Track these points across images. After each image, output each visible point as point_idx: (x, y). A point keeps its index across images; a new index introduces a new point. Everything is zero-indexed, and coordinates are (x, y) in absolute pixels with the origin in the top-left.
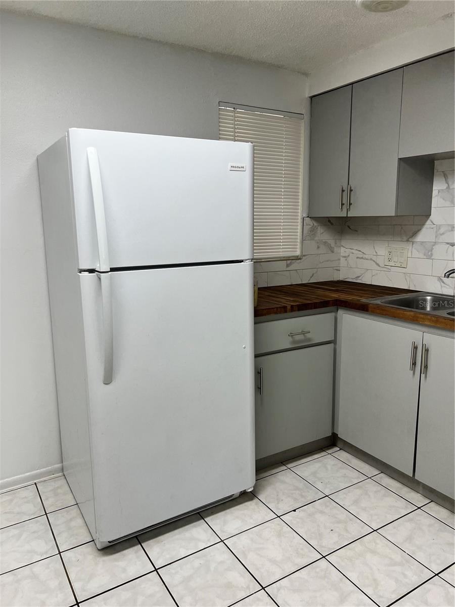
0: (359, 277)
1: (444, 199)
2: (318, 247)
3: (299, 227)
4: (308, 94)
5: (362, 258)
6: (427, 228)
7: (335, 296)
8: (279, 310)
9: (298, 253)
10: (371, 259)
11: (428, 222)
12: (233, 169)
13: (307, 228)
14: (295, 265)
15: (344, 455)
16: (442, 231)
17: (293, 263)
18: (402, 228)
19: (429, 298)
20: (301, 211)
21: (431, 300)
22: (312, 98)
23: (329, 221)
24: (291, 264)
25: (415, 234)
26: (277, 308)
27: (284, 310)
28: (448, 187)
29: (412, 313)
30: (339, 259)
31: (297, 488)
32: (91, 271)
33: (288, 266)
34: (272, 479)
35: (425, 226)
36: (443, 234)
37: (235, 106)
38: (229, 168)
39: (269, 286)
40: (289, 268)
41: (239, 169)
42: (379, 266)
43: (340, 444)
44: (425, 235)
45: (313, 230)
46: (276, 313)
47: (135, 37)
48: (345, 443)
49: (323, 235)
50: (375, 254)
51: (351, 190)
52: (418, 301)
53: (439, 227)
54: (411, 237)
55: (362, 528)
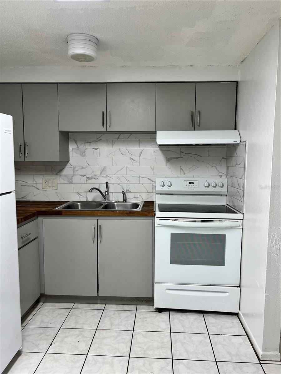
0: (24, 197)
1: (76, 153)
5: (25, 185)
6: (68, 168)
10: (32, 186)
11: (68, 164)
12: (6, 132)
15: (48, 305)
16: (77, 169)
25: (61, 170)
28: (78, 147)
35: (67, 166)
36: (77, 170)
38: (4, 131)
42: (39, 189)
44: (67, 171)
50: (35, 183)
53: (75, 167)
54: (59, 173)
55: (90, 332)
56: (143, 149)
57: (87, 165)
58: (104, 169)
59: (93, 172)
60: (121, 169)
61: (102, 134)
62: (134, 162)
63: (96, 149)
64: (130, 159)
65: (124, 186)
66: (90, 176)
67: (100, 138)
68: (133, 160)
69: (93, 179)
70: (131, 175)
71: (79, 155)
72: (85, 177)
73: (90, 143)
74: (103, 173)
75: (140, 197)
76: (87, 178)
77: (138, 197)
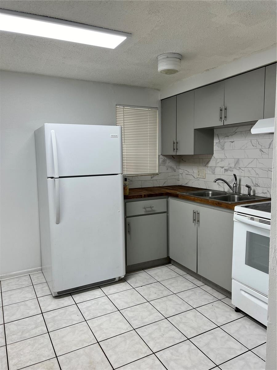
0: (187, 183)
1: (218, 147)
2: (167, 169)
3: (157, 160)
4: (160, 99)
5: (188, 174)
7: (168, 191)
9: (157, 172)
10: (191, 175)
11: (213, 157)
12: (112, 137)
13: (161, 160)
14: (156, 178)
15: (173, 267)
16: (218, 161)
17: (155, 176)
18: (203, 160)
19: (210, 192)
20: (157, 152)
21: (211, 193)
22: (162, 100)
23: (173, 157)
24: (153, 177)
25: (208, 162)
26: (137, 196)
27: (141, 196)
28: (219, 141)
29: (193, 197)
30: (179, 175)
31: (146, 279)
32: (52, 178)
33: (152, 178)
35: (212, 159)
36: (218, 163)
37: (124, 106)
38: (111, 136)
39: (142, 187)
40: (152, 179)
42: (195, 178)
43: (172, 262)
44: (212, 163)
45: (164, 161)
46: (137, 198)
47: (77, 80)
48: (174, 261)
49: (169, 163)
50: (193, 172)
51: (177, 143)
52: (205, 194)
53: (217, 159)
54: (206, 164)
55: (169, 293)
56: (272, 139)
57: (225, 158)
58: (237, 162)
59: (229, 164)
60: (252, 162)
61: (237, 127)
62: (263, 154)
63: (232, 142)
64: (260, 151)
65: (254, 179)
66: (227, 168)
67: (235, 132)
68: (263, 152)
69: (229, 171)
70: (261, 168)
71: (220, 149)
72: (223, 168)
73: (228, 136)
74: (237, 165)
75: (268, 192)
76: (225, 169)
77: (266, 193)
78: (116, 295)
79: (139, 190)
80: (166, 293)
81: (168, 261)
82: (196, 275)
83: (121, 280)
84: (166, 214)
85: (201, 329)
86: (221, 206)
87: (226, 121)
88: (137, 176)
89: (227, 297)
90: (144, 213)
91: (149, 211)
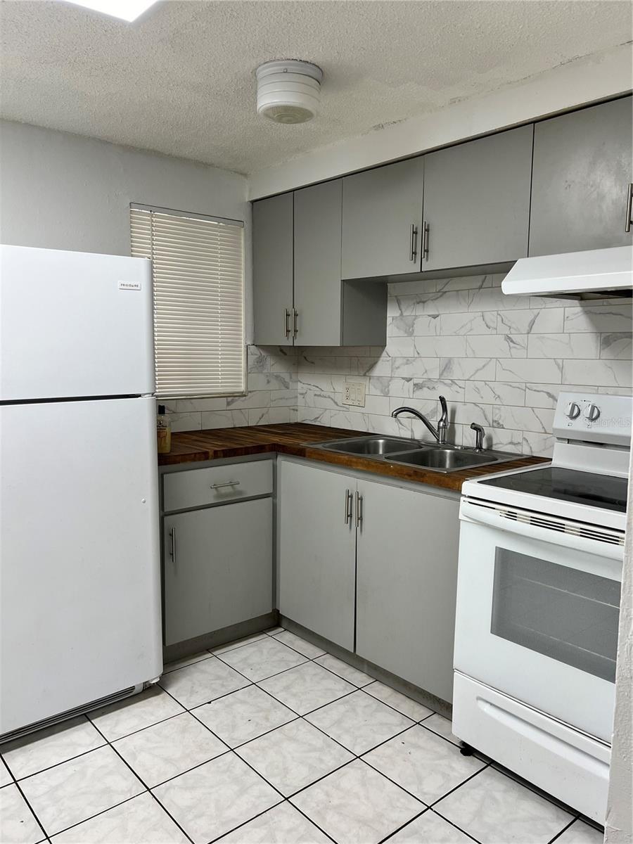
0: (318, 418)
1: (398, 328)
2: (268, 382)
3: (243, 357)
4: (248, 197)
5: (320, 395)
6: (383, 361)
7: (276, 439)
8: (197, 455)
9: (242, 388)
10: (329, 397)
11: (384, 354)
12: (123, 287)
13: (252, 359)
14: (239, 404)
15: (287, 637)
16: (397, 364)
17: (236, 400)
18: (358, 360)
19: (381, 441)
20: (243, 339)
21: (383, 444)
22: (253, 202)
23: (281, 351)
24: (232, 401)
25: (372, 367)
26: (195, 454)
27: (204, 456)
28: (401, 314)
29: (346, 457)
30: (297, 397)
31: (219, 678)
33: (228, 404)
34: (192, 668)
35: (381, 358)
36: (399, 367)
37: (153, 208)
38: (119, 286)
39: (203, 429)
40: (230, 407)
41: (131, 288)
42: (337, 405)
43: (284, 623)
44: (382, 369)
45: (260, 361)
46: (194, 460)
48: (290, 621)
49: (274, 367)
50: (333, 391)
51: (296, 315)
52: (368, 445)
53: (394, 359)
54: (368, 371)
55: (287, 715)
56: (536, 311)
57: (416, 355)
58: (447, 366)
59: (426, 372)
60: (484, 366)
61: (447, 280)
62: (515, 347)
63: (435, 317)
64: (505, 339)
65: (488, 409)
66: (420, 381)
67: (444, 290)
68: (512, 341)
69: (425, 389)
70: (506, 383)
71: (402, 333)
72: (412, 382)
73: (424, 302)
74: (445, 374)
75: (524, 442)
76: (415, 385)
77: (519, 443)
78: (138, 740)
79: (195, 438)
80: (279, 716)
81: (274, 621)
82: (352, 658)
83: (150, 690)
84: (271, 498)
85: (386, 822)
86: (423, 482)
87: (427, 260)
88: (190, 398)
89: (435, 713)
90: (212, 501)
91: (226, 495)
